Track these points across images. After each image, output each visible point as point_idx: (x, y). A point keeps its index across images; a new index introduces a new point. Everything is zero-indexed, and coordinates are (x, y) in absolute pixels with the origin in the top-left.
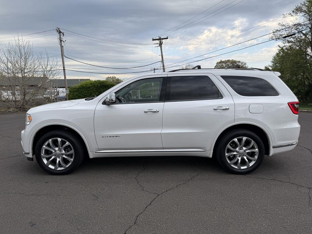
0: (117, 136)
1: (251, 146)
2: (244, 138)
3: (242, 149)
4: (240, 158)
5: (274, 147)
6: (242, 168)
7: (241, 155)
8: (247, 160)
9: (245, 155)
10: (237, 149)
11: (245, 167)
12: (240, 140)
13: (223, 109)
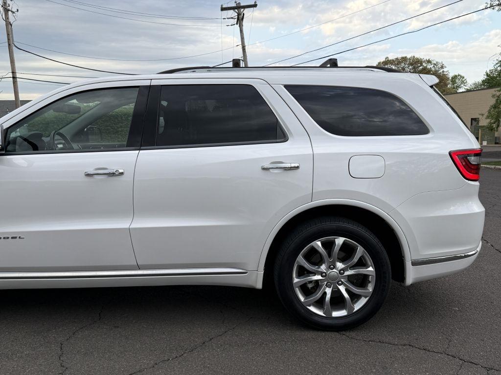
0: (16, 238)
1: (356, 259)
2: (340, 241)
3: (334, 267)
4: (329, 291)
5: (414, 264)
6: (335, 314)
7: (333, 282)
8: (346, 295)
9: (342, 283)
10: (323, 268)
11: (343, 313)
12: (329, 246)
13: (286, 169)
